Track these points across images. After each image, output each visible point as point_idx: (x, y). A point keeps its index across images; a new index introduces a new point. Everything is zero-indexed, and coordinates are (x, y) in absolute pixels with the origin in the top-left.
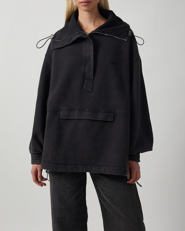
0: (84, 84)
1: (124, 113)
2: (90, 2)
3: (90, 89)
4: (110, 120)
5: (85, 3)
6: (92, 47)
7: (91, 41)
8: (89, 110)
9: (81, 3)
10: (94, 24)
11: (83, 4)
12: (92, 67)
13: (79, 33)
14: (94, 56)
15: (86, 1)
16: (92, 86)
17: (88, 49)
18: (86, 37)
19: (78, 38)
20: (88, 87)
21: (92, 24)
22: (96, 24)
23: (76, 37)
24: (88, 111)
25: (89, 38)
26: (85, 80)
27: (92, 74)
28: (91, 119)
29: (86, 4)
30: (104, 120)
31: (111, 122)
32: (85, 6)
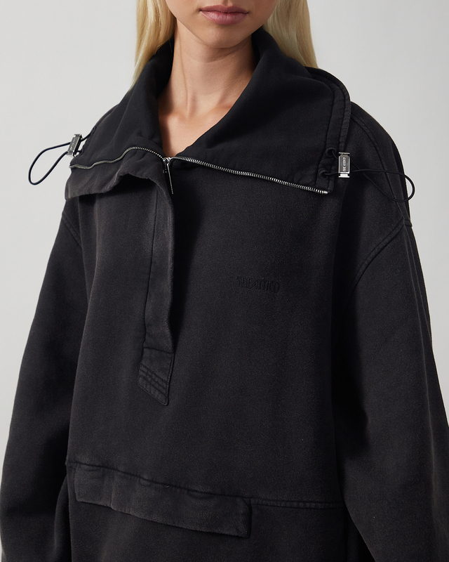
0: (142, 368)
1: (295, 504)
2: (245, 13)
3: (157, 393)
4: (233, 532)
5: (226, 13)
8: (152, 481)
12: (168, 301)
13: (135, 152)
14: (175, 258)
15: (230, 8)
16: (165, 379)
17: (161, 224)
20: (153, 383)
24: (146, 483)
26: (147, 352)
27: (167, 331)
30: (203, 529)
31: (238, 537)
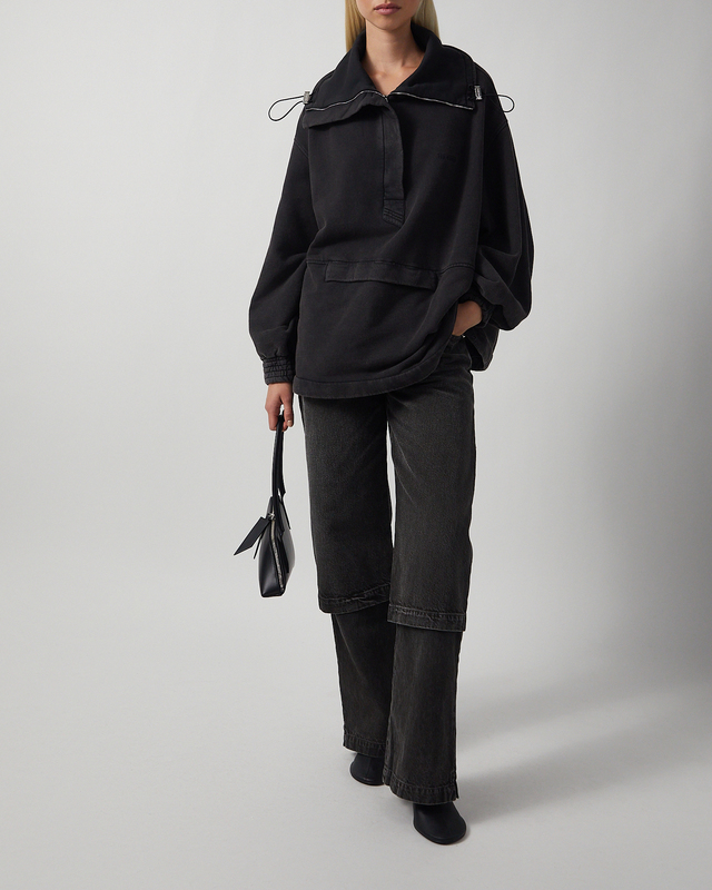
0: (384, 210)
3: (397, 222)
5: (387, 8)
6: (397, 127)
7: (393, 113)
8: (383, 261)
9: (378, 8)
10: (403, 64)
11: (381, 10)
12: (401, 172)
13: (366, 95)
15: (389, 6)
16: (401, 213)
17: (388, 132)
18: (381, 103)
19: (363, 108)
20: (393, 217)
21: (400, 63)
22: (408, 64)
23: (359, 106)
24: (379, 262)
25: (388, 106)
26: (386, 202)
27: (402, 188)
28: (387, 280)
29: (388, 11)
30: (415, 285)
32: (387, 15)
